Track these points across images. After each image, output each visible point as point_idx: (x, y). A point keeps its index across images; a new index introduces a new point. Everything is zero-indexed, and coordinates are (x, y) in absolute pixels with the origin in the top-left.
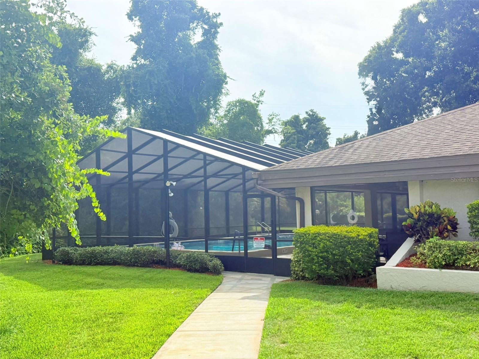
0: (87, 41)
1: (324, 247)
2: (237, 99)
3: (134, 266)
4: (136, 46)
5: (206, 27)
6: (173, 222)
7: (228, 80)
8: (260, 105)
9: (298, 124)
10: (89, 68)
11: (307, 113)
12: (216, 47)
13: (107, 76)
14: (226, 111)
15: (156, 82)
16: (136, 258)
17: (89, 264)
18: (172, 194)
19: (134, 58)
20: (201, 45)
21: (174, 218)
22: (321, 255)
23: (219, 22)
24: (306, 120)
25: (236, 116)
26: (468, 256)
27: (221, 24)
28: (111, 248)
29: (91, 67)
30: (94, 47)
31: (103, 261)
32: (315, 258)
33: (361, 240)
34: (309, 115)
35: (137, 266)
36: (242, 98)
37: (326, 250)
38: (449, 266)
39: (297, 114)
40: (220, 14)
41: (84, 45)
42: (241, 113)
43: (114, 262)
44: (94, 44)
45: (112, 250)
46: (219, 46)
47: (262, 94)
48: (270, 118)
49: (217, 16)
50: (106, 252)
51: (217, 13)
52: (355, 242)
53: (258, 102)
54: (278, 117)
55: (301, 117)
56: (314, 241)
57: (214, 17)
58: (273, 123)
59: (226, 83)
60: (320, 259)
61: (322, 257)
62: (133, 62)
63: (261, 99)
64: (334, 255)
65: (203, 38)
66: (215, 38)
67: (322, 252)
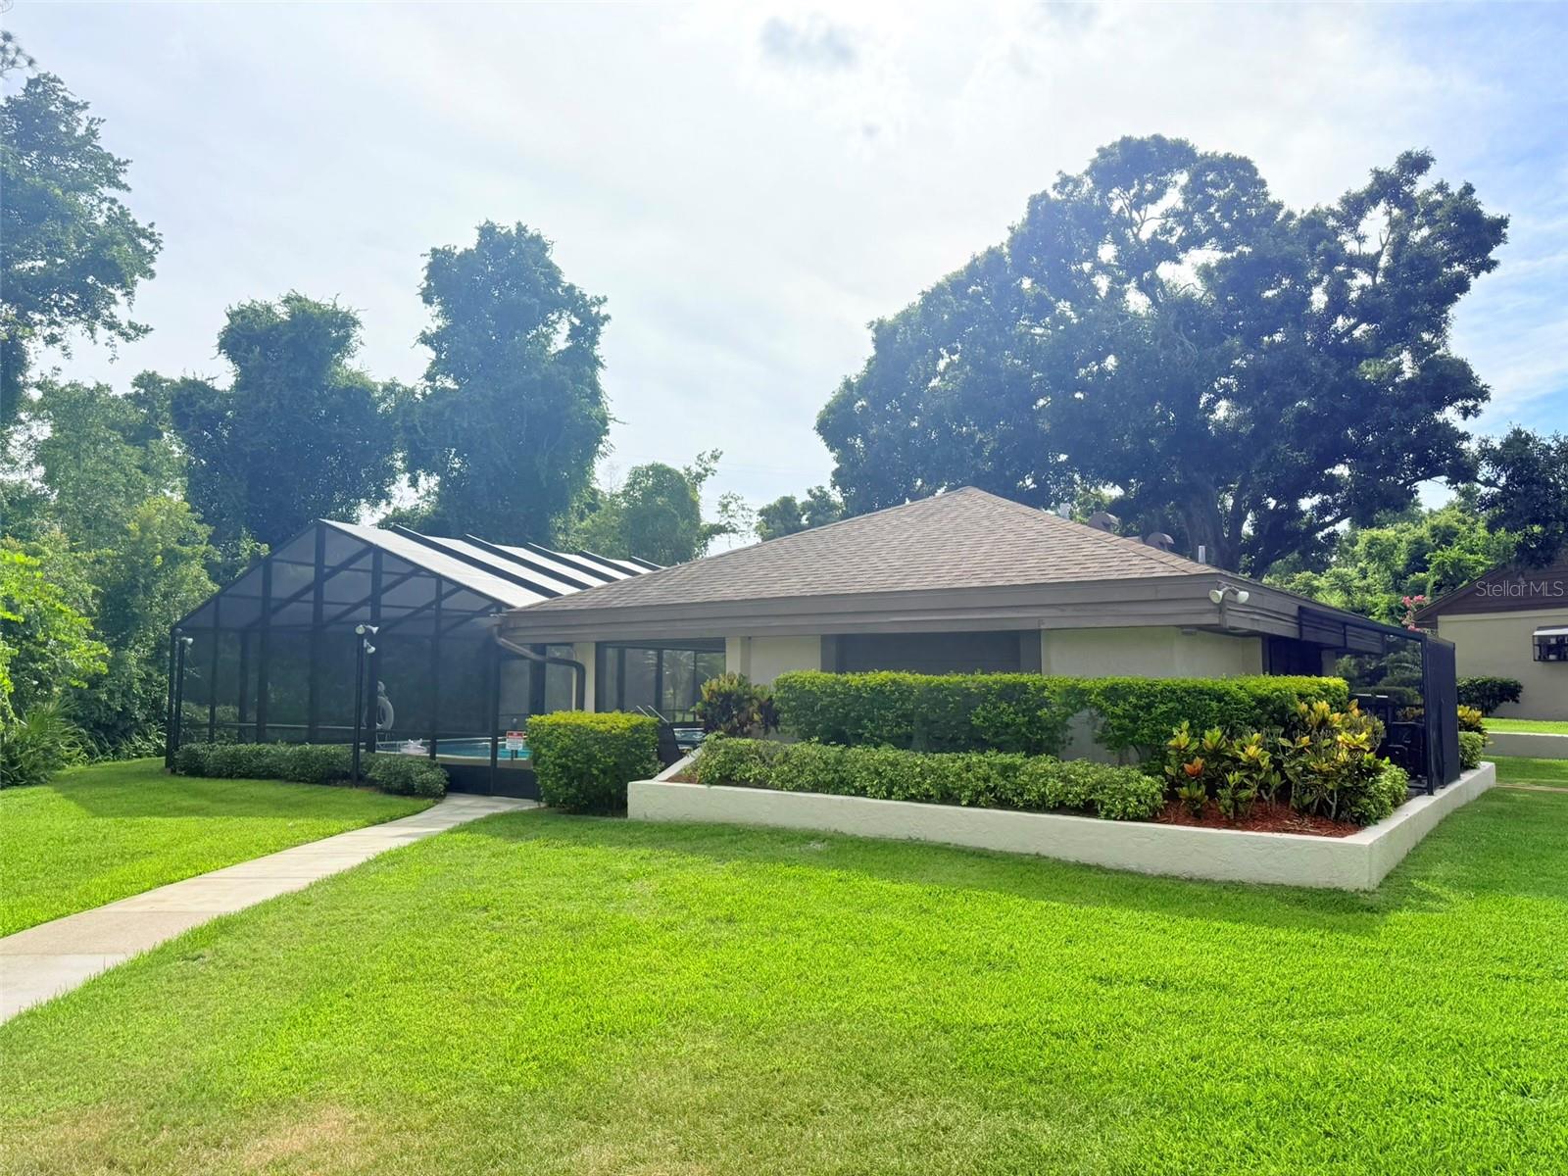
0: (348, 336)
1: (562, 749)
2: (651, 463)
3: (299, 781)
4: (433, 355)
5: (577, 322)
6: (385, 702)
7: (611, 426)
8: (710, 476)
9: (790, 514)
10: (348, 390)
11: (810, 492)
12: (596, 362)
13: (383, 406)
14: (627, 485)
15: (465, 425)
16: (302, 767)
17: (230, 776)
18: (373, 649)
19: (430, 377)
20: (564, 356)
21: (387, 693)
22: (558, 761)
23: (603, 313)
24: (807, 506)
25: (648, 495)
26: (750, 764)
27: (607, 318)
28: (267, 747)
29: (351, 387)
30: (361, 349)
31: (251, 772)
32: (551, 767)
33: (616, 737)
34: (814, 496)
35: (305, 781)
36: (659, 462)
37: (565, 752)
38: (726, 780)
39: (788, 495)
40: (605, 299)
41: (342, 345)
42: (657, 489)
43: (270, 774)
44: (361, 343)
45: (268, 752)
46: (601, 360)
47: (715, 457)
48: (725, 502)
49: (601, 301)
50: (258, 754)
51: (601, 296)
52: (605, 740)
53: (706, 470)
54: (740, 502)
55: (798, 502)
56: (549, 738)
57: (593, 304)
58: (730, 513)
59: (607, 432)
60: (558, 769)
61: (560, 766)
62: (428, 384)
63: (713, 465)
64: (576, 762)
65: (568, 344)
66: (593, 341)
67: (560, 757)
